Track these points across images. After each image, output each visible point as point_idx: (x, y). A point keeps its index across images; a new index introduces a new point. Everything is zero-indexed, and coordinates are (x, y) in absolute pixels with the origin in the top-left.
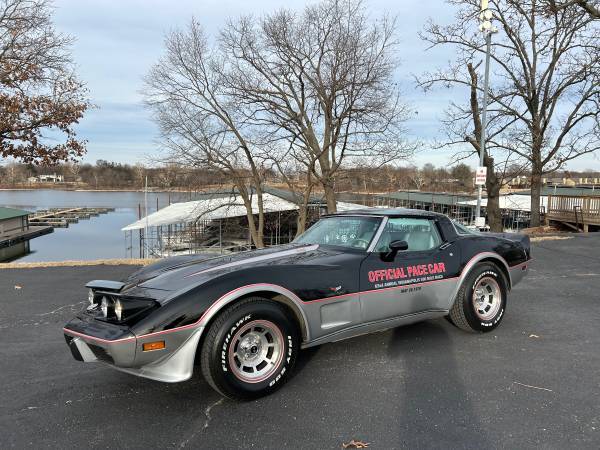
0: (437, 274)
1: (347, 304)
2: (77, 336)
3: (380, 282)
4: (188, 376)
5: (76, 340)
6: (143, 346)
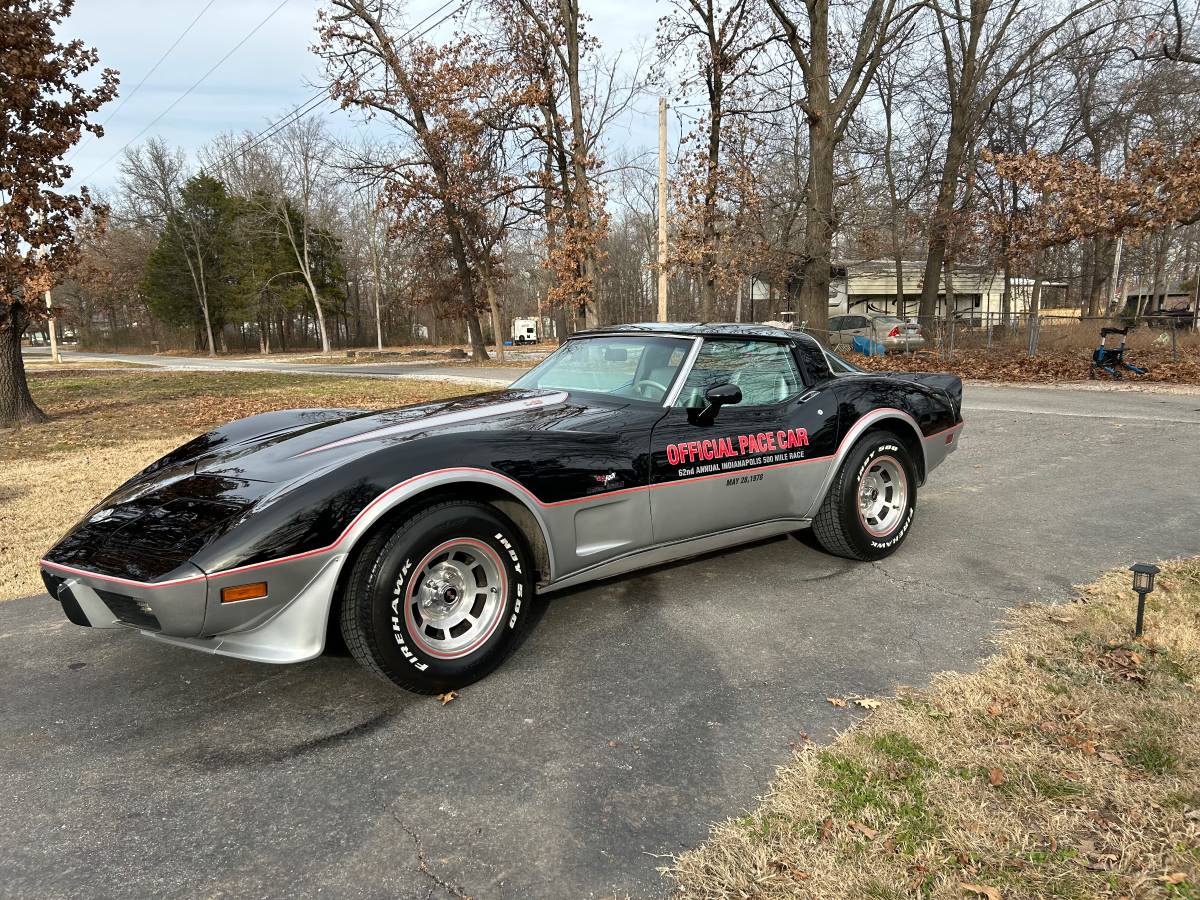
0: (794, 450)
1: (626, 509)
2: (74, 576)
3: (688, 465)
4: (316, 649)
5: (71, 584)
6: (222, 592)
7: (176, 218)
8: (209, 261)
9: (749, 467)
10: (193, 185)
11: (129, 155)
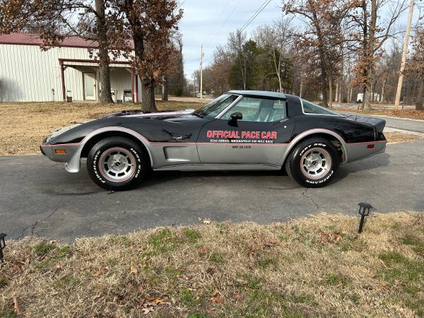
7: (241, 55)
8: (248, 69)
9: (244, 143)
10: (247, 44)
11: (231, 34)
